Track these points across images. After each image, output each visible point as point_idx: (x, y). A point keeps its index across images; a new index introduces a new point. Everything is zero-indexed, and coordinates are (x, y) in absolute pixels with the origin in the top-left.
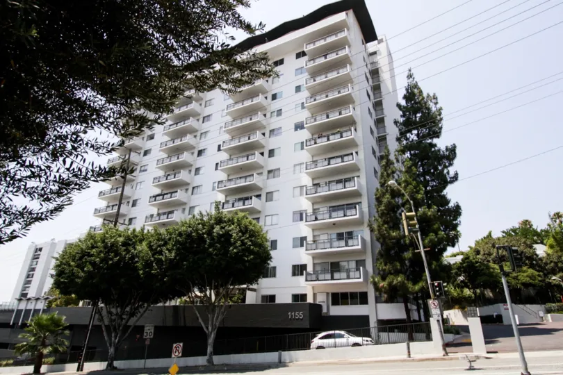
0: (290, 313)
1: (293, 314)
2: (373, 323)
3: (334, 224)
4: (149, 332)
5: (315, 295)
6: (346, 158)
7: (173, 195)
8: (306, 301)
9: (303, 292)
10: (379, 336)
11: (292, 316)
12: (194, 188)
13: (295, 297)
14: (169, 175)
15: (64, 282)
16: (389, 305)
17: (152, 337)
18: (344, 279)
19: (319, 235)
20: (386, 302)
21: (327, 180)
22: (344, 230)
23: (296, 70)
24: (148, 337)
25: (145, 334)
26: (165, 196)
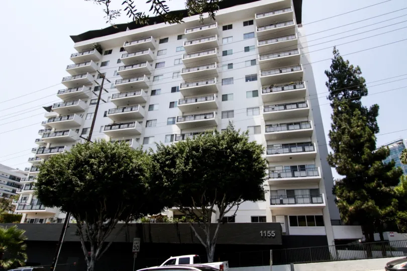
0: (261, 232)
1: (265, 232)
2: (331, 243)
3: (291, 158)
4: (136, 245)
5: (274, 217)
6: (300, 105)
7: (130, 125)
8: (266, 221)
9: (262, 215)
10: (337, 253)
11: (264, 234)
12: (147, 121)
13: (254, 219)
14: (125, 108)
15: (53, 191)
16: (349, 227)
17: (138, 251)
18: (308, 203)
19: (275, 167)
20: (347, 224)
21: (279, 123)
22: (297, 164)
23: (244, 34)
24: (136, 251)
25: (134, 248)
26: (122, 126)
